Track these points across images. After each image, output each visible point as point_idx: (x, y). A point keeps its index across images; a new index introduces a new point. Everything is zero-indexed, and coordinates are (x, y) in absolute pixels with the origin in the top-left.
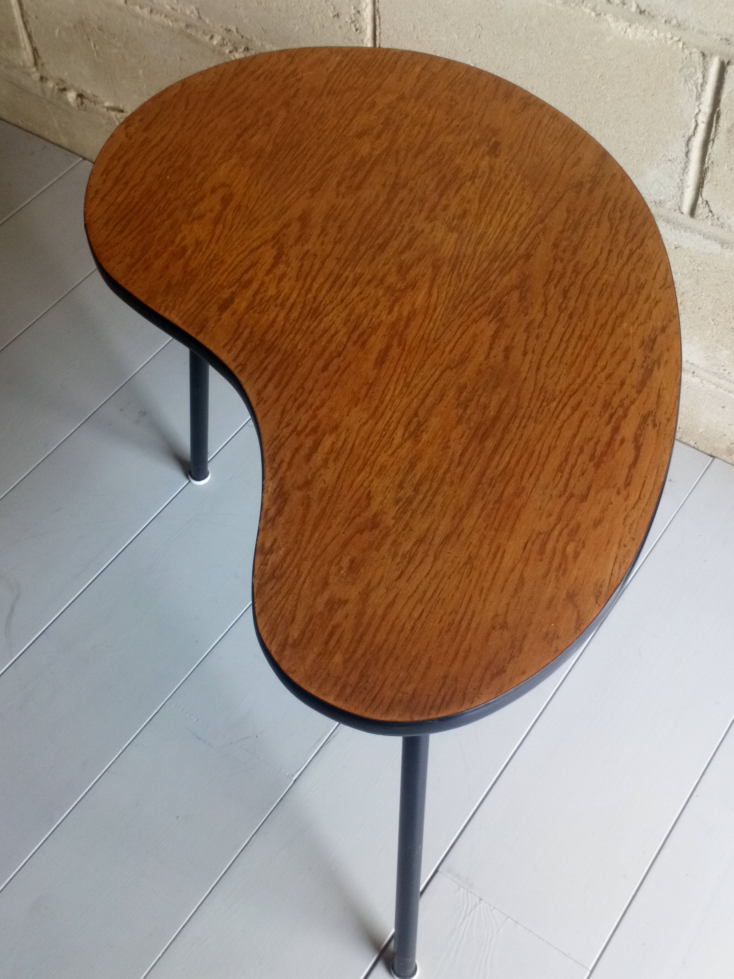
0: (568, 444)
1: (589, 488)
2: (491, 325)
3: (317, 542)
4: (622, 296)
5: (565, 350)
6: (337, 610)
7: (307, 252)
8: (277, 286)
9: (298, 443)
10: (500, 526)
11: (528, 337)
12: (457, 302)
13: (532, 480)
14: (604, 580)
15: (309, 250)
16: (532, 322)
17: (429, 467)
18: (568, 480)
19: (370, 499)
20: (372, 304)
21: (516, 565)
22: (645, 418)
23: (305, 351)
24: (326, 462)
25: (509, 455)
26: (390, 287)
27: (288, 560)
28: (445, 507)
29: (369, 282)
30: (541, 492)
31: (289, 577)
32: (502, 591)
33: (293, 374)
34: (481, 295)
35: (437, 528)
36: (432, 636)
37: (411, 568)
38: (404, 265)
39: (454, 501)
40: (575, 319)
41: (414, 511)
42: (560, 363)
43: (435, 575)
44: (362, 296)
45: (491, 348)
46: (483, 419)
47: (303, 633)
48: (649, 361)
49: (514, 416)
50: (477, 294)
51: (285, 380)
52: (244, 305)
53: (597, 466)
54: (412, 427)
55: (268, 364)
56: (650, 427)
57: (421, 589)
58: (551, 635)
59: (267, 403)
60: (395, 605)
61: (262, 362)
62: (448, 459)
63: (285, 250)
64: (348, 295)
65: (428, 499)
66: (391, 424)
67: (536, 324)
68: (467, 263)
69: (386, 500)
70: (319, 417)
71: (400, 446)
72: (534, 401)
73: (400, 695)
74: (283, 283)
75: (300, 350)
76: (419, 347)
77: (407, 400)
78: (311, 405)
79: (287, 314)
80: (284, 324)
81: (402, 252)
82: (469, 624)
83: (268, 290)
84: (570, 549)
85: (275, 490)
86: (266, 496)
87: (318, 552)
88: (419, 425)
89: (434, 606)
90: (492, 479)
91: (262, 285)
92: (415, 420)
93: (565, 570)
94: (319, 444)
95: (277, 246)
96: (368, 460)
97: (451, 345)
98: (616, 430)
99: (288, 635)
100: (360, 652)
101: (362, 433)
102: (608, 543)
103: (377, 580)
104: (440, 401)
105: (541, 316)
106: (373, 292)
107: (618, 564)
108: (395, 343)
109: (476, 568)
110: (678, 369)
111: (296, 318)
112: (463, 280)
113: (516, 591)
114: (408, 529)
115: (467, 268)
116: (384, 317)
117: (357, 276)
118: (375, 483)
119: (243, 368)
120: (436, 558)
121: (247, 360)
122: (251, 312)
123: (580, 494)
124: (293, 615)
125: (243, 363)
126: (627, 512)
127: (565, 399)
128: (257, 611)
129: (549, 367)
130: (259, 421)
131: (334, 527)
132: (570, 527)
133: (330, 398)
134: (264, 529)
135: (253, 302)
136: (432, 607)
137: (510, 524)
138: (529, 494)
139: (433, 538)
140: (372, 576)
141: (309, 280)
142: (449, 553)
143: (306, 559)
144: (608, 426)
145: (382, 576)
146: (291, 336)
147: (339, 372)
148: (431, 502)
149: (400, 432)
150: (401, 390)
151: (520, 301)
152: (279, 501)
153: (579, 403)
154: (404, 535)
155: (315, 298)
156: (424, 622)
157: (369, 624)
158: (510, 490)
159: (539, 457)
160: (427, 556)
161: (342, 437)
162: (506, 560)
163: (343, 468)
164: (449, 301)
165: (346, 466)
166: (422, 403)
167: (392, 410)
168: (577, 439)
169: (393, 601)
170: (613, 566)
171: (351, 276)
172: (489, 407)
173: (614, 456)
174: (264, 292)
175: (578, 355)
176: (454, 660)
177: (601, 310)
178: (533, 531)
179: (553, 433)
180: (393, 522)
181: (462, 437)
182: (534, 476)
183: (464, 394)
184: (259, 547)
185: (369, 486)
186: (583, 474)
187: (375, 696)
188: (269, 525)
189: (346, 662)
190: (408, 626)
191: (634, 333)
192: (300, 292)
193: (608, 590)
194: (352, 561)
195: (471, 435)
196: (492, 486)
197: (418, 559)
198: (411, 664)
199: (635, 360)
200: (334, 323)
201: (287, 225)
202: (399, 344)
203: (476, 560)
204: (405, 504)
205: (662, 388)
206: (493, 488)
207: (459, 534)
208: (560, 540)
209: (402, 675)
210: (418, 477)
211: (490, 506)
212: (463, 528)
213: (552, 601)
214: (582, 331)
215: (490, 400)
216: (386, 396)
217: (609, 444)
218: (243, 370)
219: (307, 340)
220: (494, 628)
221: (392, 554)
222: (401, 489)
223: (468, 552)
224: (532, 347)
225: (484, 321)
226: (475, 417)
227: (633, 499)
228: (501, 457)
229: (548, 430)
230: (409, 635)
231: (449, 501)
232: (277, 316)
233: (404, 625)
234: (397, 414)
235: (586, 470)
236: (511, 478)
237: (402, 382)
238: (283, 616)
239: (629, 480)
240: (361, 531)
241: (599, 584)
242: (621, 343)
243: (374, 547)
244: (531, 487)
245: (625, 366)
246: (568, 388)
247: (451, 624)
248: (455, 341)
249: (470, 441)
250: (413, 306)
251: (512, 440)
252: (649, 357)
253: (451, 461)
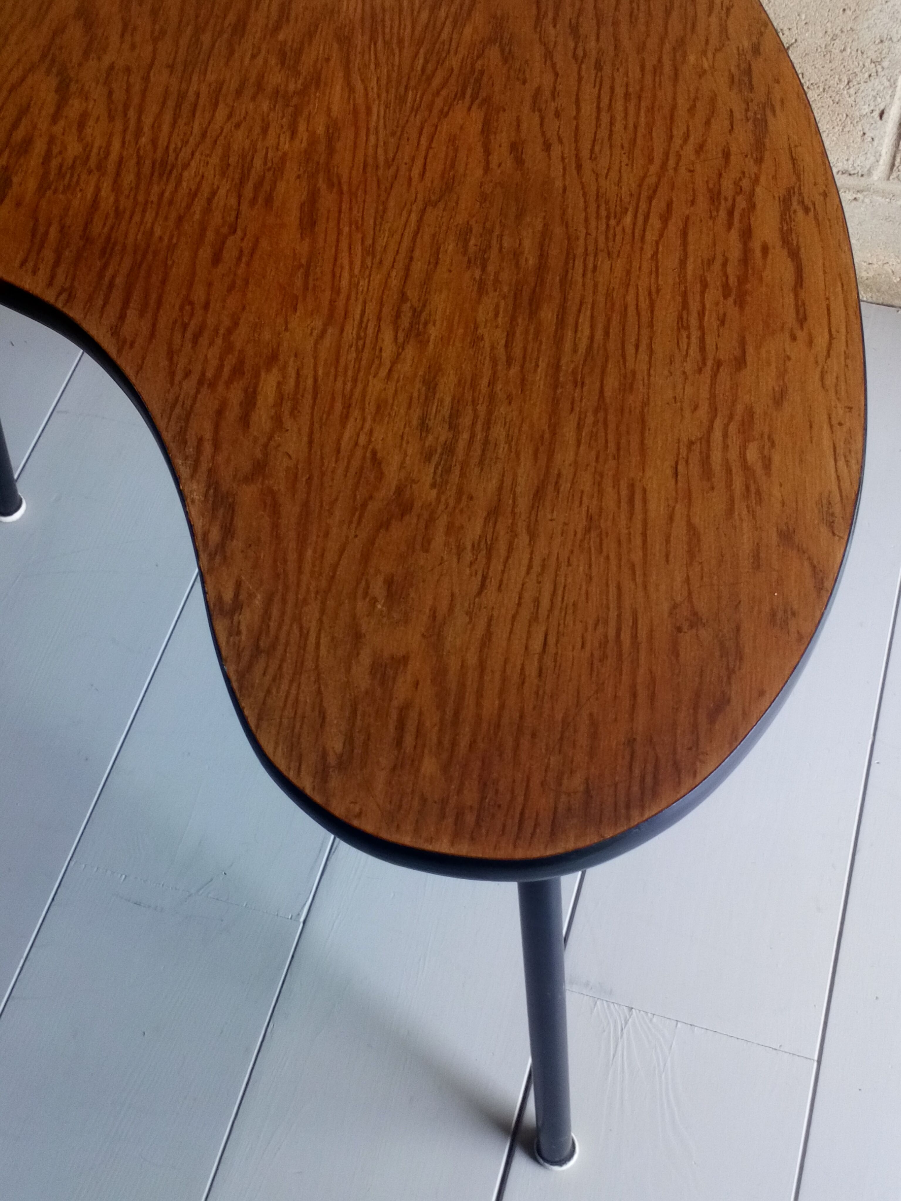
0: (677, 280)
1: (743, 343)
2: (473, 114)
3: (314, 566)
4: (668, 12)
5: (612, 124)
6: (394, 679)
7: (112, 67)
8: (80, 139)
9: (217, 402)
10: (618, 450)
11: (542, 119)
12: (402, 89)
13: (643, 356)
14: (830, 492)
15: (113, 63)
16: (538, 91)
17: (459, 381)
18: (702, 340)
19: (380, 464)
20: (257, 130)
21: (674, 508)
22: (786, 202)
23: (171, 238)
24: (278, 421)
25: (587, 325)
26: (278, 92)
27: (275, 612)
28: (513, 443)
29: (239, 93)
30: (666, 372)
31: (287, 644)
32: (667, 561)
33: (164, 282)
34: (436, 69)
35: (514, 483)
36: (580, 676)
37: (497, 565)
38: (288, 49)
39: (525, 428)
40: (607, 69)
41: (464, 465)
42: (611, 147)
43: (543, 567)
44: (235, 120)
45: (487, 152)
46: (521, 275)
47: (349, 739)
48: (753, 107)
49: (569, 256)
50: (430, 67)
51: (154, 296)
52: (32, 184)
53: (741, 302)
54: (405, 321)
55: (114, 277)
56: (800, 214)
57: (528, 596)
58: (780, 615)
59: (136, 345)
60: (494, 639)
61: (101, 275)
62: (488, 358)
63: (72, 74)
64: (209, 123)
65: (479, 437)
66: (367, 326)
67: (547, 94)
68: (392, 20)
69: (408, 458)
70: (238, 345)
71: (396, 359)
72: (593, 223)
73: (563, 798)
74: (89, 131)
75: (161, 238)
76: (366, 181)
77: (379, 276)
78: (216, 330)
79: (115, 182)
80: (117, 201)
81: (277, 28)
82: (635, 636)
83: (66, 149)
84: (752, 454)
85: (206, 495)
86: (194, 511)
87: (324, 584)
88: (416, 313)
89: (562, 622)
90: (574, 373)
91: (51, 140)
92: (406, 307)
93: (758, 493)
94: (255, 392)
95: (54, 70)
96: (350, 398)
97: (419, 163)
98: (747, 234)
99: (324, 748)
100: (464, 742)
101: (323, 355)
102: (811, 427)
103: (445, 603)
104: (437, 263)
105: (548, 79)
106: (251, 106)
107: (843, 458)
108: (322, 184)
109: (607, 533)
110: (806, 106)
111: (133, 185)
112: (397, 51)
113: (691, 554)
114: (464, 498)
115: (395, 30)
116: (287, 146)
117: (213, 87)
118: (379, 434)
119: (70, 295)
120: (533, 536)
121: (73, 279)
122: (49, 193)
123: (731, 357)
124: (320, 712)
125: (67, 285)
126: (820, 366)
127: (643, 206)
128: (252, 723)
129: (596, 158)
130: (133, 379)
131: (335, 530)
132: (737, 418)
133: (244, 308)
134: (211, 570)
135: (45, 175)
136: (559, 625)
137: (635, 439)
138: (646, 381)
139: (514, 502)
140: (435, 599)
141: (132, 114)
142: (551, 520)
143: (305, 602)
144: (733, 231)
145: (452, 595)
146: (137, 218)
147: (244, 260)
148: (486, 442)
149: (387, 335)
150: (363, 262)
151: (505, 61)
152: (221, 511)
153: (669, 205)
154: (462, 511)
155: (154, 142)
156: (556, 654)
157: (462, 685)
158: (612, 382)
159: (638, 314)
160: (516, 535)
161: (291, 371)
162: (652, 505)
163: (312, 424)
164: (387, 92)
165: (316, 419)
166: (407, 276)
167: (361, 300)
168: (690, 267)
169: (488, 635)
170: (836, 465)
171: (204, 89)
172: (522, 253)
173: (761, 279)
174: (60, 153)
175: (635, 127)
176: (633, 707)
177: (644, 43)
178: (679, 441)
179: (645, 266)
180: (434, 492)
181: (496, 315)
182: (643, 347)
183: (472, 242)
184: (215, 605)
185: (370, 441)
186: (723, 323)
187: (522, 814)
188: (218, 559)
189: (445, 768)
190: (532, 670)
191: (713, 67)
192: (124, 138)
193: (844, 507)
194: (389, 582)
195: (510, 308)
196: (579, 384)
197: (502, 547)
198: (562, 738)
199: (731, 111)
200: (203, 176)
201: (59, 31)
202: (331, 185)
203: (602, 521)
204: (444, 457)
205: (792, 145)
206: (582, 388)
207: (557, 483)
208: (730, 443)
209: (554, 760)
210: (448, 400)
211: (590, 419)
212: (559, 470)
213: (758, 553)
214: (627, 85)
215: (520, 240)
216: (340, 281)
217: (745, 259)
218: (71, 298)
219: (166, 218)
220: (679, 630)
221: (454, 551)
222: (427, 431)
223: (584, 509)
224: (555, 133)
225: (458, 114)
226: (505, 276)
227: (821, 341)
228: (576, 332)
229: (636, 264)
230: (538, 686)
231: (517, 431)
232: (98, 189)
233: (523, 669)
234: (371, 307)
235: (725, 315)
236: (607, 361)
237: (360, 248)
238: (304, 717)
239: (801, 311)
240: (384, 525)
241: (825, 502)
242: (697, 90)
243: (418, 547)
244: (645, 367)
245: (720, 124)
246: (640, 186)
247: (604, 644)
248: (423, 154)
249: (513, 319)
250: (329, 115)
251: (583, 297)
252: (752, 100)
253: (494, 361)
